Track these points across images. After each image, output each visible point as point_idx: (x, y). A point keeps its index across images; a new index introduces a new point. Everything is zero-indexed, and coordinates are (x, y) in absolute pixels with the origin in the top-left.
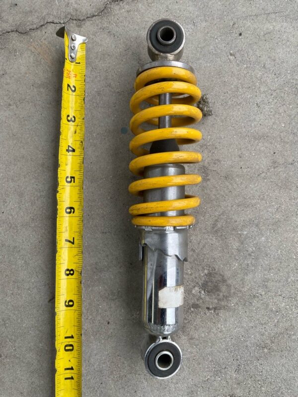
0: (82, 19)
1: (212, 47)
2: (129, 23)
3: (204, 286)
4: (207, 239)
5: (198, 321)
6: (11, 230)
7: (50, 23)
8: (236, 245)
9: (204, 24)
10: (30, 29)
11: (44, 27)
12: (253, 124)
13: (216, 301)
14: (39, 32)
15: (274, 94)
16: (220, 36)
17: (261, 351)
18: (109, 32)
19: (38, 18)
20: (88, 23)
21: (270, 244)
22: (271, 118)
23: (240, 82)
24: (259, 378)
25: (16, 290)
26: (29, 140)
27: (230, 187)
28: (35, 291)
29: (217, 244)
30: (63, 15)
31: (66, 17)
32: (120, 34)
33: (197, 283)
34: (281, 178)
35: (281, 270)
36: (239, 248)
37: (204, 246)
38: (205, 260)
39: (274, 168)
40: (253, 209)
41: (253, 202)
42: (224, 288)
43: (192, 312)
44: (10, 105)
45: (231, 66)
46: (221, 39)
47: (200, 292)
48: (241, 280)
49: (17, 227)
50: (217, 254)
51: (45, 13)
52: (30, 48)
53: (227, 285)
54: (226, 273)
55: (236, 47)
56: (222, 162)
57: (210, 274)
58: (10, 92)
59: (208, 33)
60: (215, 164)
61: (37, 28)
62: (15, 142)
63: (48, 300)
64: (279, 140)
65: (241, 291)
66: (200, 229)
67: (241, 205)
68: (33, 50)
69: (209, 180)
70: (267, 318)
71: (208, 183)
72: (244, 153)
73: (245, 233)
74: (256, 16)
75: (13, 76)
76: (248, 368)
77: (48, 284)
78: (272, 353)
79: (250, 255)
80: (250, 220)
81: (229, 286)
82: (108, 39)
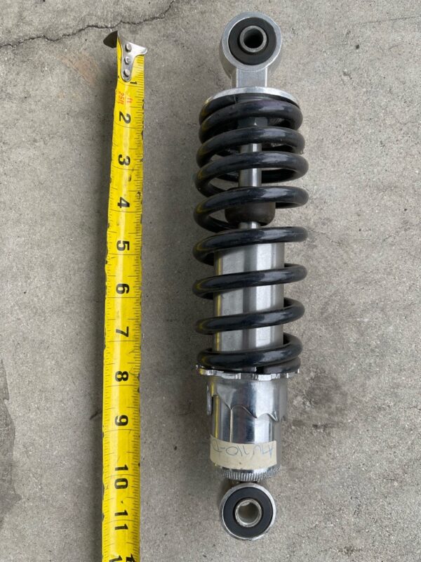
0: (137, 21)
2: (204, 29)
3: (309, 395)
4: (313, 329)
5: (302, 443)
6: (37, 317)
7: (93, 26)
8: (353, 337)
9: (307, 32)
10: (64, 35)
11: (83, 32)
12: (375, 170)
13: (327, 416)
14: (76, 38)
15: (405, 129)
16: (330, 49)
17: (389, 485)
18: (176, 41)
19: (75, 19)
20: (146, 28)
21: (400, 336)
22: (400, 162)
23: (357, 111)
24: (386, 523)
25: (43, 403)
26: (62, 190)
27: (345, 256)
28: (71, 403)
29: (328, 336)
30: (110, 16)
31: (115, 19)
32: (191, 44)
33: (300, 391)
34: (415, 244)
35: (416, 371)
36: (358, 342)
37: (309, 339)
38: (311, 359)
39: (406, 230)
40: (377, 287)
41: (377, 277)
42: (337, 398)
43: (294, 431)
45: (346, 90)
46: (332, 53)
47: (304, 403)
48: (361, 386)
49: (44, 312)
50: (327, 350)
51: (85, 13)
52: (63, 61)
53: (341, 393)
54: (340, 376)
55: (352, 64)
56: (334, 222)
57: (317, 379)
58: (35, 122)
59: (313, 44)
60: (324, 224)
61: (74, 34)
62: (42, 193)
63: (89, 416)
64: (412, 192)
65: (360, 402)
67: (360, 282)
68: (68, 64)
69: (316, 246)
70: (397, 439)
71: (315, 250)
72: (363, 209)
73: (366, 320)
74: (379, 22)
75: (39, 101)
76: (371, 509)
77: (90, 394)
78: (405, 488)
79: (372, 351)
80: (373, 302)
81: (344, 395)
82: (175, 51)
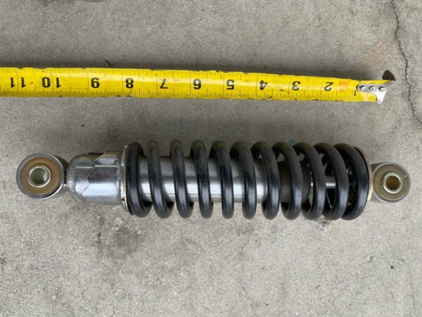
0: (411, 98)
1: (379, 237)
2: (405, 149)
3: (123, 230)
4: (175, 233)
5: (86, 224)
6: (184, 19)
7: (407, 64)
8: (169, 264)
9: (403, 229)
10: (400, 42)
11: (402, 56)
12: (297, 281)
13: (108, 243)
14: (397, 51)
15: (330, 304)
16: (391, 246)
17: (53, 292)
18: (396, 127)
19: (412, 50)
20: (406, 104)
21: (169, 301)
22: (304, 301)
23: (343, 267)
24: (24, 290)
25: (118, 23)
26: (282, 39)
27: (232, 258)
28: (118, 45)
29: (170, 244)
30: (414, 77)
31: (412, 80)
32: (394, 139)
33: (127, 223)
34: (241, 312)
35: (142, 313)
36: (165, 268)
37: (167, 230)
38: (152, 232)
39: (251, 305)
40: (207, 283)
41: (215, 283)
42: (121, 251)
43: (96, 218)
44: (320, 19)
45: (360, 258)
46: (387, 248)
47: (117, 226)
48: (130, 270)
49: (188, 25)
50: (158, 244)
51: (416, 58)
52: (380, 42)
53: (125, 255)
54: (139, 254)
55: (379, 263)
56: (257, 249)
57: (136, 236)
58: (333, 20)
59: (394, 233)
60: (256, 241)
61: (401, 49)
62: (280, 24)
63: (108, 59)
64: (281, 310)
65: (118, 270)
66: (185, 226)
67: (211, 269)
68: (378, 45)
69: (239, 235)
70: (89, 298)
71: (236, 234)
72: (268, 272)
73: (182, 274)
74: (411, 284)
75: (350, 23)
76: (34, 278)
77: (125, 60)
78: (51, 305)
79: (158, 279)
80: (196, 280)
81: (124, 257)
82: (389, 126)
